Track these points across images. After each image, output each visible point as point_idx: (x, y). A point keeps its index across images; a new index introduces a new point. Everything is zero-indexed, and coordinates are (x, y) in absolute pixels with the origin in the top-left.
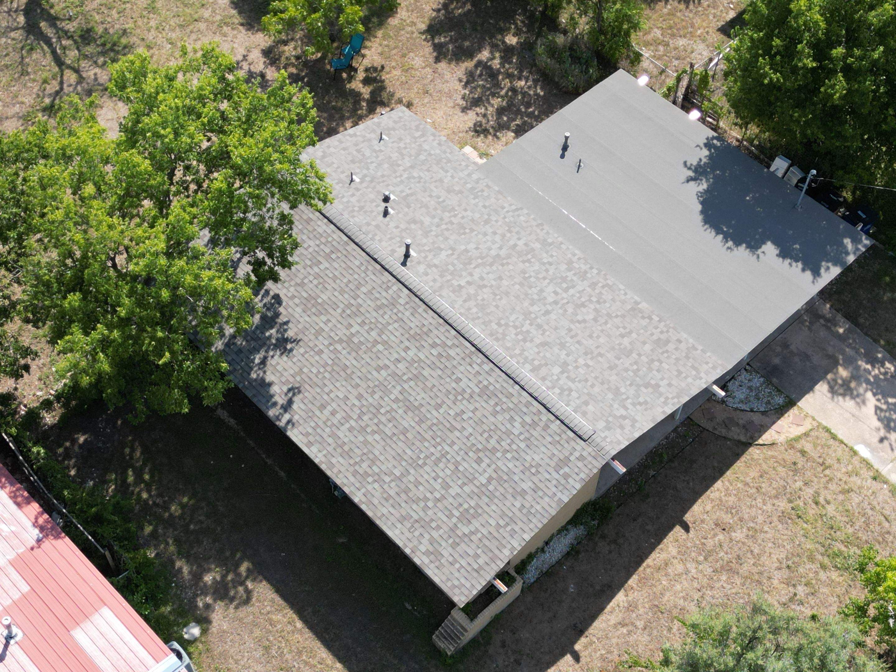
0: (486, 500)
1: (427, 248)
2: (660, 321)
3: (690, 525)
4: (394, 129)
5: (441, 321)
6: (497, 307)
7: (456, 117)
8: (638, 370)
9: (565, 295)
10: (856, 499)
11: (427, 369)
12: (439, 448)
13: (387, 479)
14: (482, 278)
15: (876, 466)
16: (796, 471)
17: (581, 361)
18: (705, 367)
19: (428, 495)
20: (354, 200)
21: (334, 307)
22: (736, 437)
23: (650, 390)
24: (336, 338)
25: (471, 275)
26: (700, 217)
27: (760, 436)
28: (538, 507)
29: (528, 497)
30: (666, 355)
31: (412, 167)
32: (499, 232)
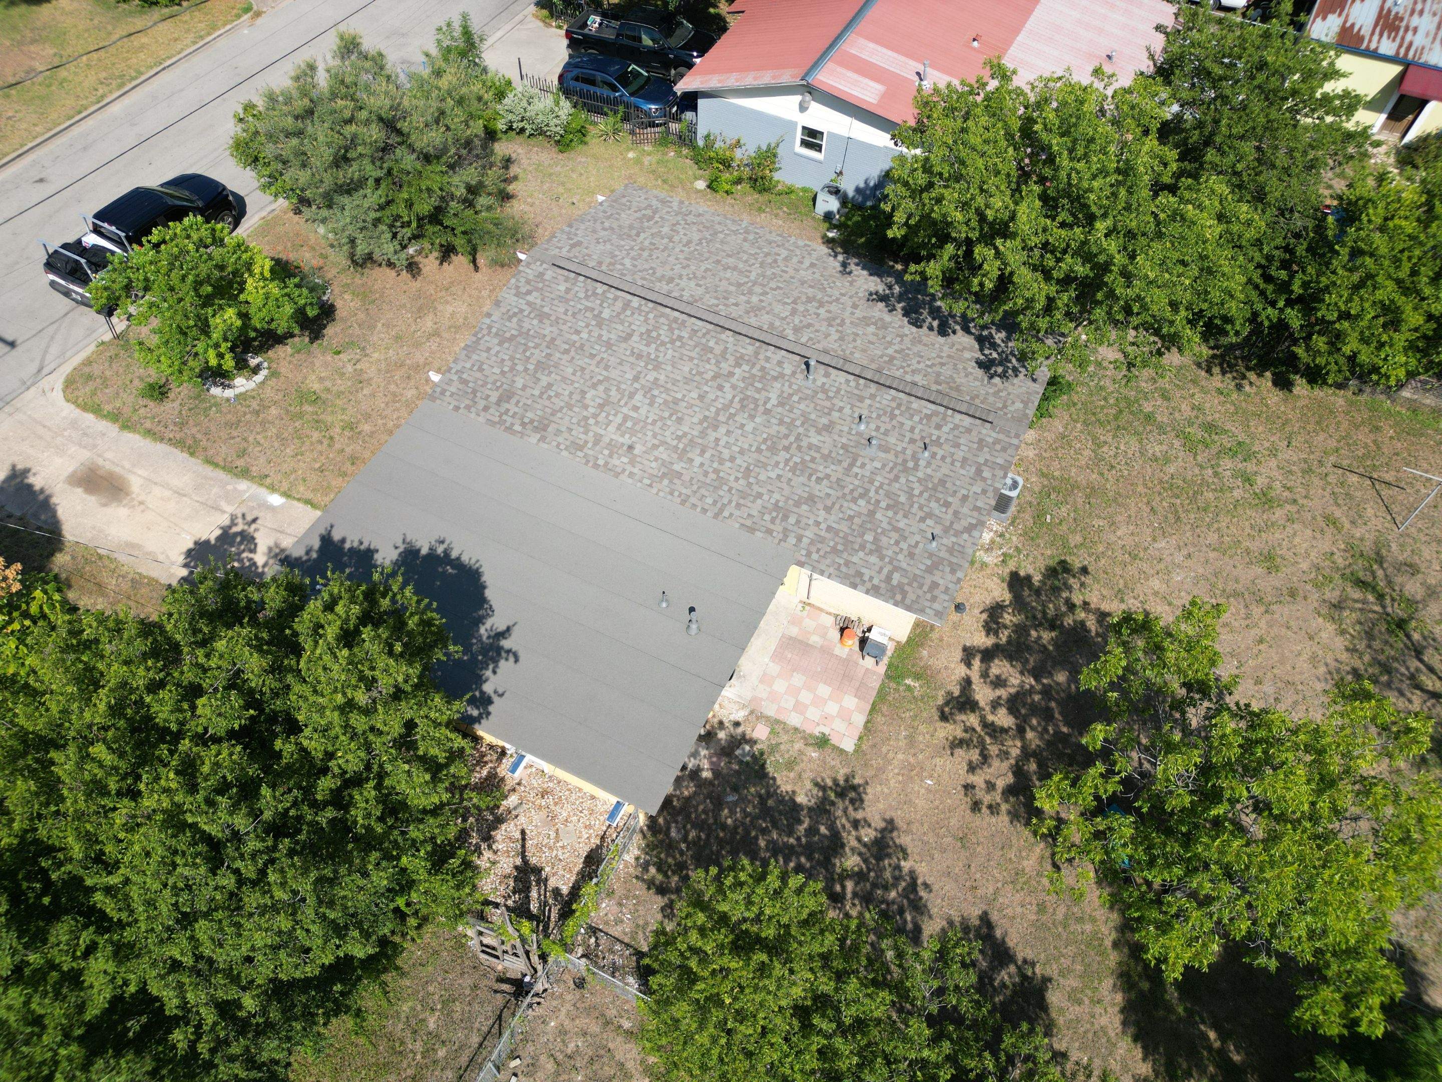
1: (795, 398)
7: (895, 805)
15: (262, 492)
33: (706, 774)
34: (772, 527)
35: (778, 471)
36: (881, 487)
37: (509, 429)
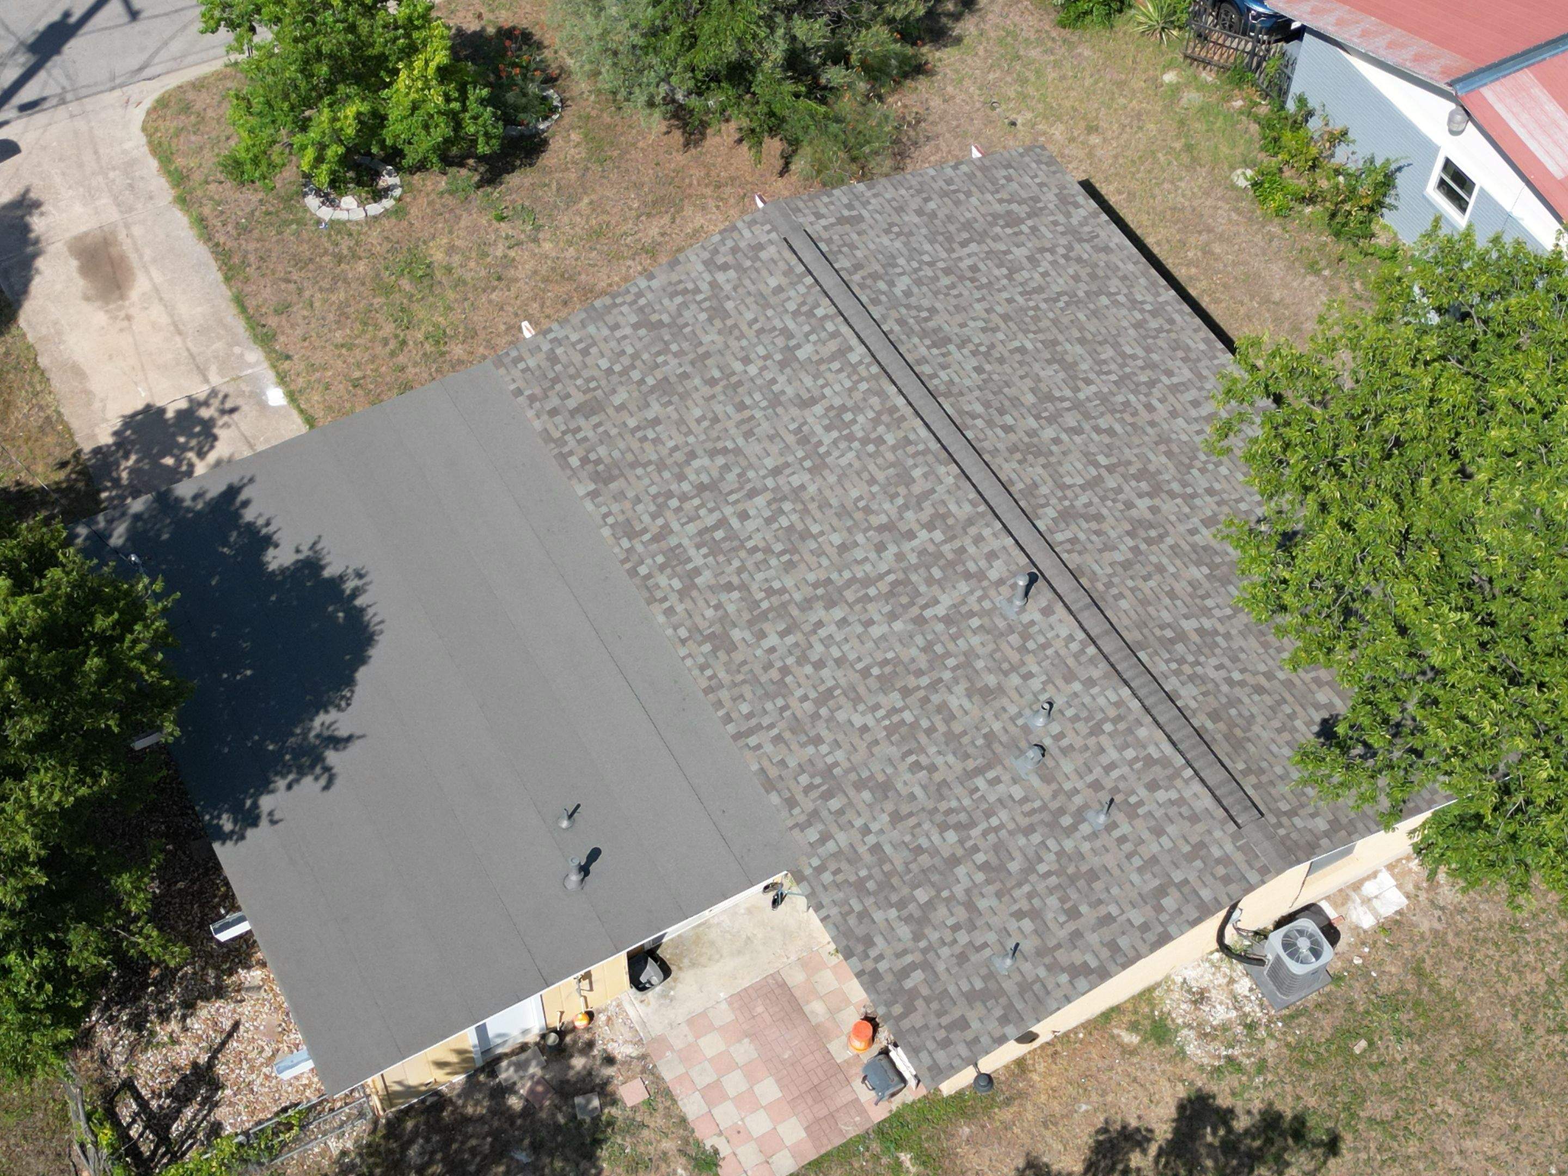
5: (987, 457)
14: (880, 548)
23: (654, 318)
30: (593, 385)
33: (515, 1102)
34: (800, 797)
35: (870, 720)
36: (996, 830)
37: (563, 458)
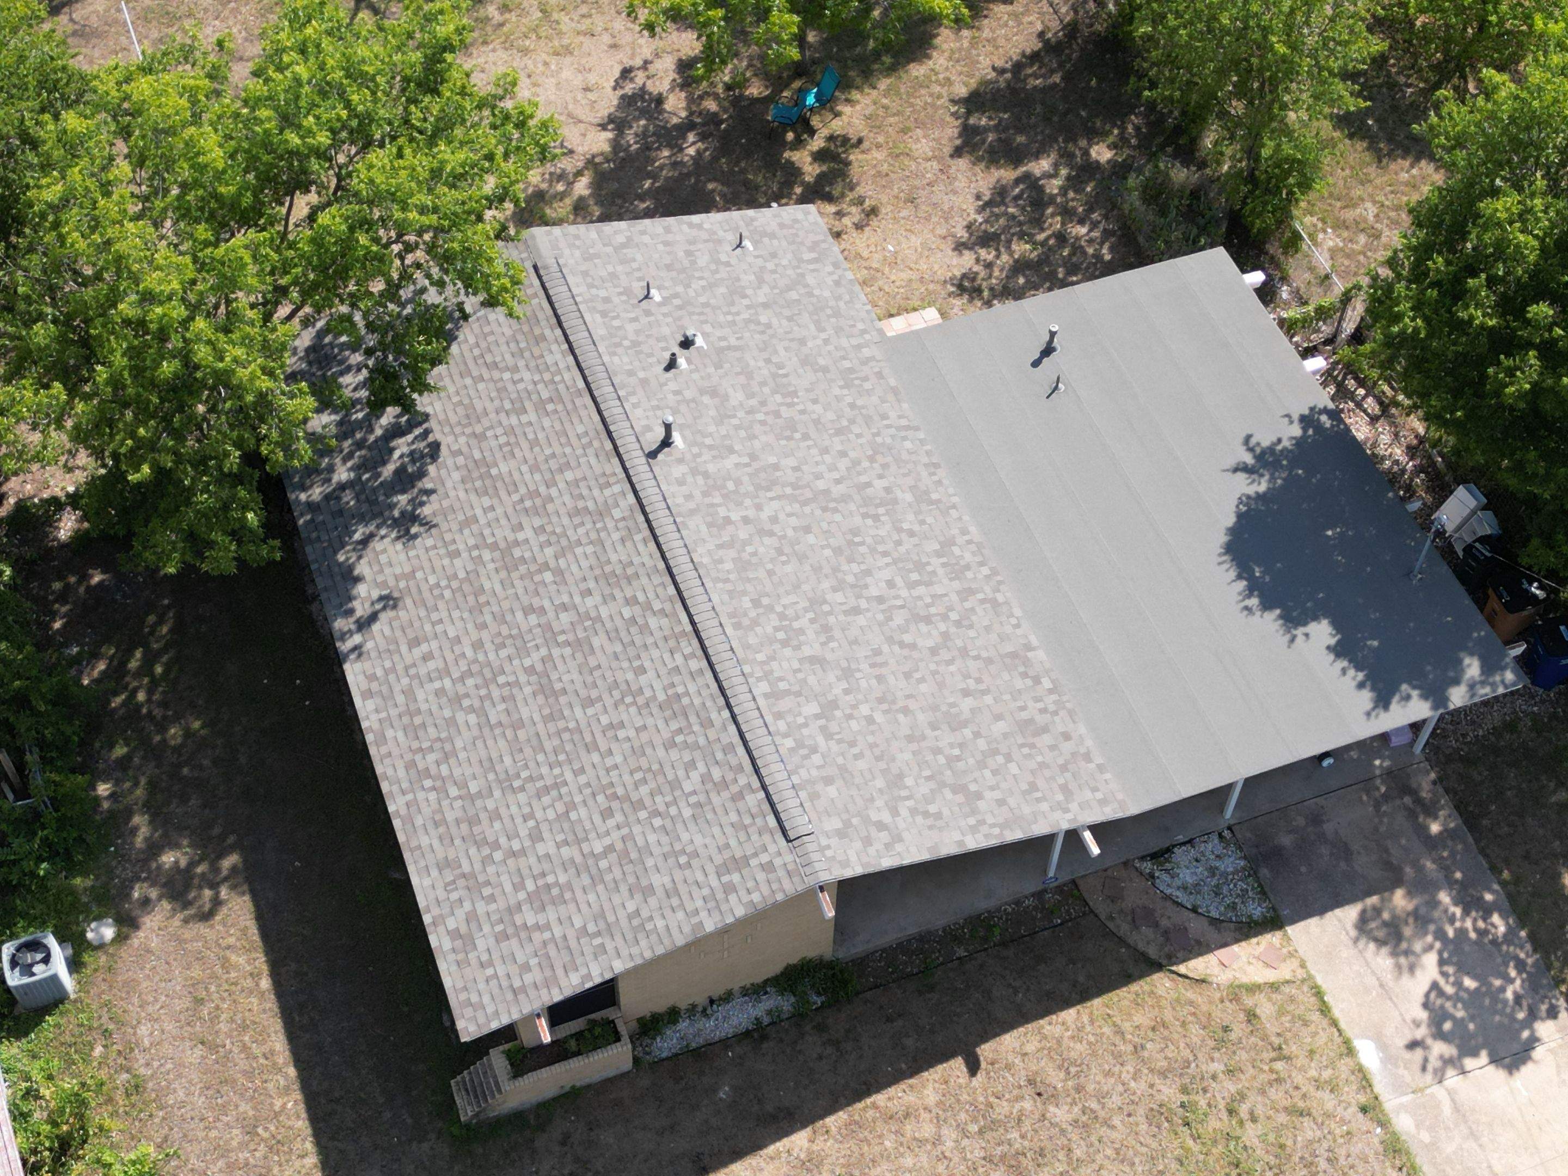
0: (586, 880)
1: (708, 441)
2: (1051, 691)
3: (983, 1065)
4: (772, 236)
5: (661, 565)
6: (770, 573)
7: (939, 255)
8: (958, 759)
9: (904, 593)
10: (1309, 1130)
11: (603, 635)
12: (557, 771)
13: (454, 791)
14: (774, 520)
15: (1379, 1088)
16: (1220, 1043)
17: (864, 710)
18: (1088, 795)
19: (503, 840)
20: (630, 328)
21: (511, 488)
22: (1141, 946)
23: (960, 798)
24: (490, 540)
25: (759, 507)
26: (1223, 539)
27: (1184, 961)
28: (660, 924)
29: (653, 901)
30: (1026, 751)
31: (765, 306)
32: (852, 454)
